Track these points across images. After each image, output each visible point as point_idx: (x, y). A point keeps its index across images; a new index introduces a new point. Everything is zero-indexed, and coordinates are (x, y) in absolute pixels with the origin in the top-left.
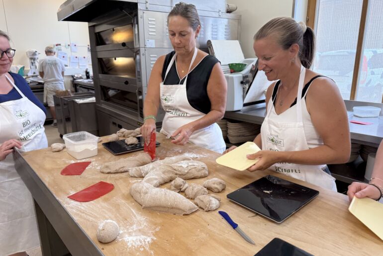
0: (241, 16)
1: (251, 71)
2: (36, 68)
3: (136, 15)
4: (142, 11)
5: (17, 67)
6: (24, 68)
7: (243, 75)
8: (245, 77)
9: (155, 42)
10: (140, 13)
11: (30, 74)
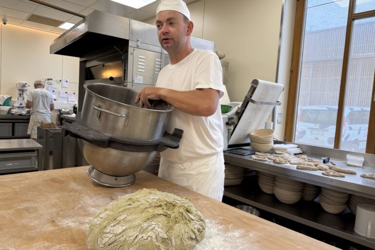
0: (228, 63)
1: (237, 113)
2: (24, 99)
3: (127, 52)
4: (132, 48)
5: (3, 97)
6: (11, 98)
7: (228, 116)
8: (230, 119)
9: (143, 79)
10: (130, 50)
11: (16, 105)
